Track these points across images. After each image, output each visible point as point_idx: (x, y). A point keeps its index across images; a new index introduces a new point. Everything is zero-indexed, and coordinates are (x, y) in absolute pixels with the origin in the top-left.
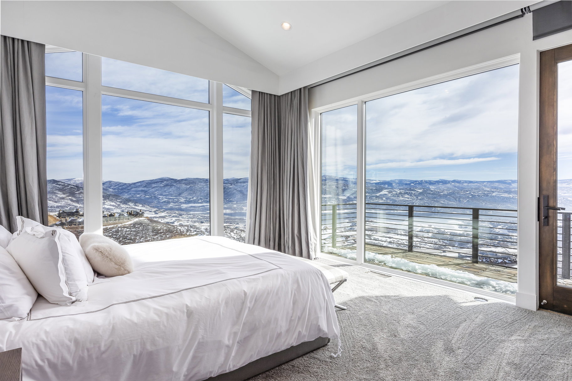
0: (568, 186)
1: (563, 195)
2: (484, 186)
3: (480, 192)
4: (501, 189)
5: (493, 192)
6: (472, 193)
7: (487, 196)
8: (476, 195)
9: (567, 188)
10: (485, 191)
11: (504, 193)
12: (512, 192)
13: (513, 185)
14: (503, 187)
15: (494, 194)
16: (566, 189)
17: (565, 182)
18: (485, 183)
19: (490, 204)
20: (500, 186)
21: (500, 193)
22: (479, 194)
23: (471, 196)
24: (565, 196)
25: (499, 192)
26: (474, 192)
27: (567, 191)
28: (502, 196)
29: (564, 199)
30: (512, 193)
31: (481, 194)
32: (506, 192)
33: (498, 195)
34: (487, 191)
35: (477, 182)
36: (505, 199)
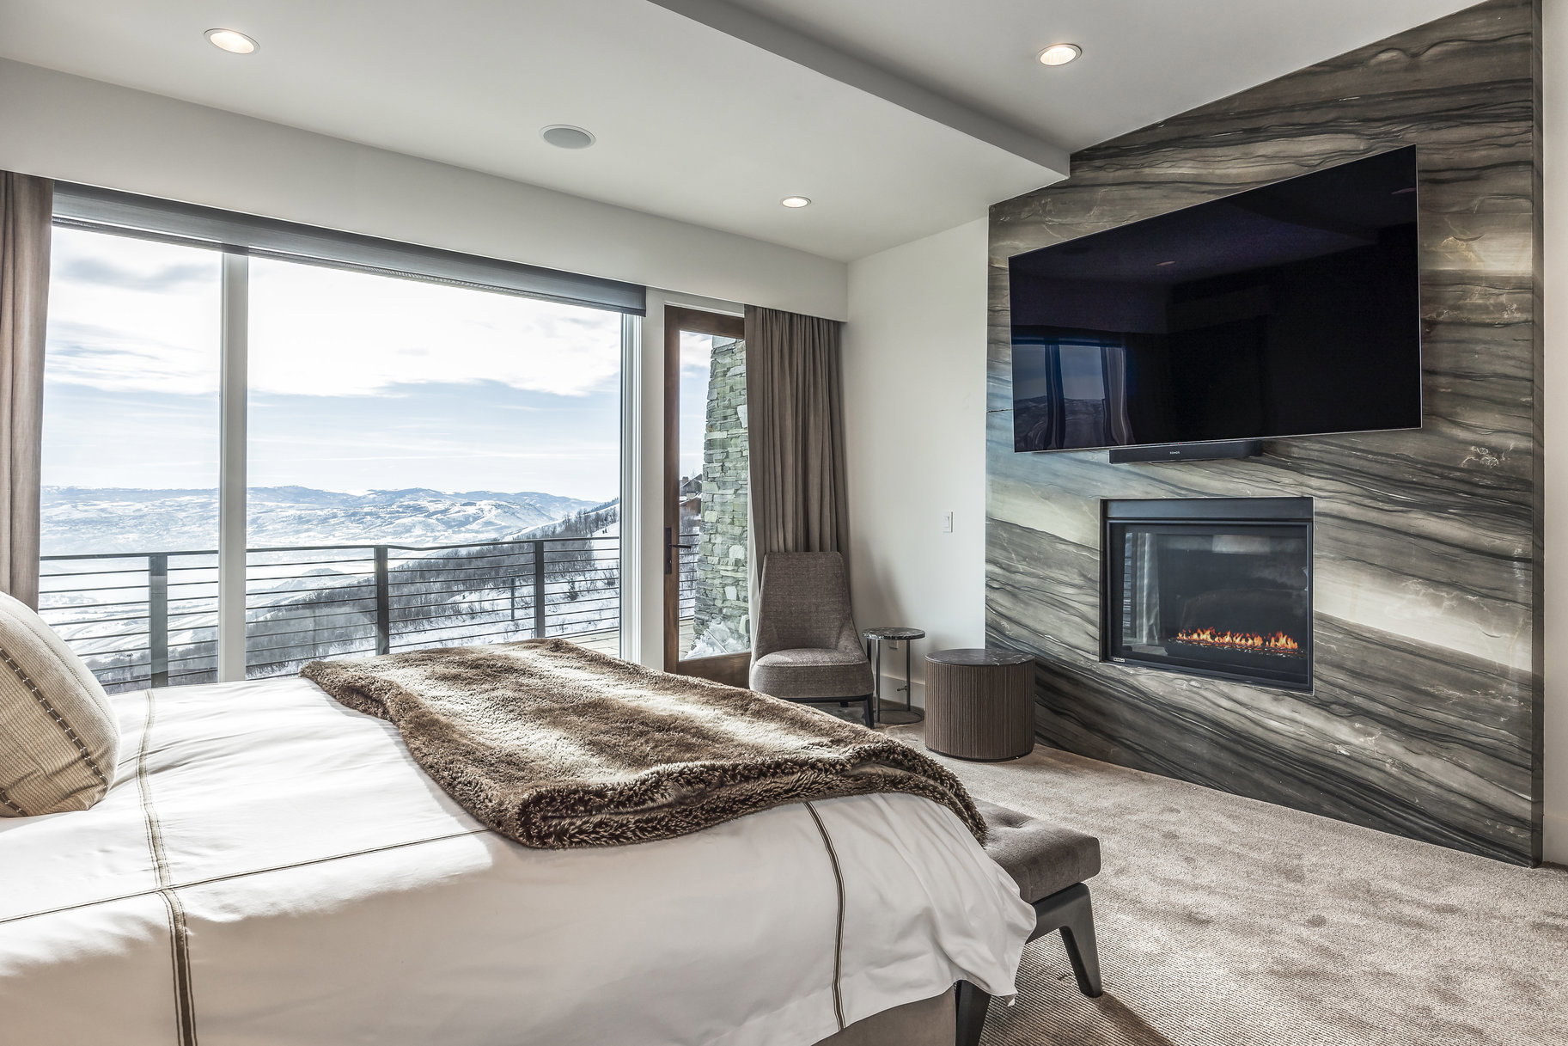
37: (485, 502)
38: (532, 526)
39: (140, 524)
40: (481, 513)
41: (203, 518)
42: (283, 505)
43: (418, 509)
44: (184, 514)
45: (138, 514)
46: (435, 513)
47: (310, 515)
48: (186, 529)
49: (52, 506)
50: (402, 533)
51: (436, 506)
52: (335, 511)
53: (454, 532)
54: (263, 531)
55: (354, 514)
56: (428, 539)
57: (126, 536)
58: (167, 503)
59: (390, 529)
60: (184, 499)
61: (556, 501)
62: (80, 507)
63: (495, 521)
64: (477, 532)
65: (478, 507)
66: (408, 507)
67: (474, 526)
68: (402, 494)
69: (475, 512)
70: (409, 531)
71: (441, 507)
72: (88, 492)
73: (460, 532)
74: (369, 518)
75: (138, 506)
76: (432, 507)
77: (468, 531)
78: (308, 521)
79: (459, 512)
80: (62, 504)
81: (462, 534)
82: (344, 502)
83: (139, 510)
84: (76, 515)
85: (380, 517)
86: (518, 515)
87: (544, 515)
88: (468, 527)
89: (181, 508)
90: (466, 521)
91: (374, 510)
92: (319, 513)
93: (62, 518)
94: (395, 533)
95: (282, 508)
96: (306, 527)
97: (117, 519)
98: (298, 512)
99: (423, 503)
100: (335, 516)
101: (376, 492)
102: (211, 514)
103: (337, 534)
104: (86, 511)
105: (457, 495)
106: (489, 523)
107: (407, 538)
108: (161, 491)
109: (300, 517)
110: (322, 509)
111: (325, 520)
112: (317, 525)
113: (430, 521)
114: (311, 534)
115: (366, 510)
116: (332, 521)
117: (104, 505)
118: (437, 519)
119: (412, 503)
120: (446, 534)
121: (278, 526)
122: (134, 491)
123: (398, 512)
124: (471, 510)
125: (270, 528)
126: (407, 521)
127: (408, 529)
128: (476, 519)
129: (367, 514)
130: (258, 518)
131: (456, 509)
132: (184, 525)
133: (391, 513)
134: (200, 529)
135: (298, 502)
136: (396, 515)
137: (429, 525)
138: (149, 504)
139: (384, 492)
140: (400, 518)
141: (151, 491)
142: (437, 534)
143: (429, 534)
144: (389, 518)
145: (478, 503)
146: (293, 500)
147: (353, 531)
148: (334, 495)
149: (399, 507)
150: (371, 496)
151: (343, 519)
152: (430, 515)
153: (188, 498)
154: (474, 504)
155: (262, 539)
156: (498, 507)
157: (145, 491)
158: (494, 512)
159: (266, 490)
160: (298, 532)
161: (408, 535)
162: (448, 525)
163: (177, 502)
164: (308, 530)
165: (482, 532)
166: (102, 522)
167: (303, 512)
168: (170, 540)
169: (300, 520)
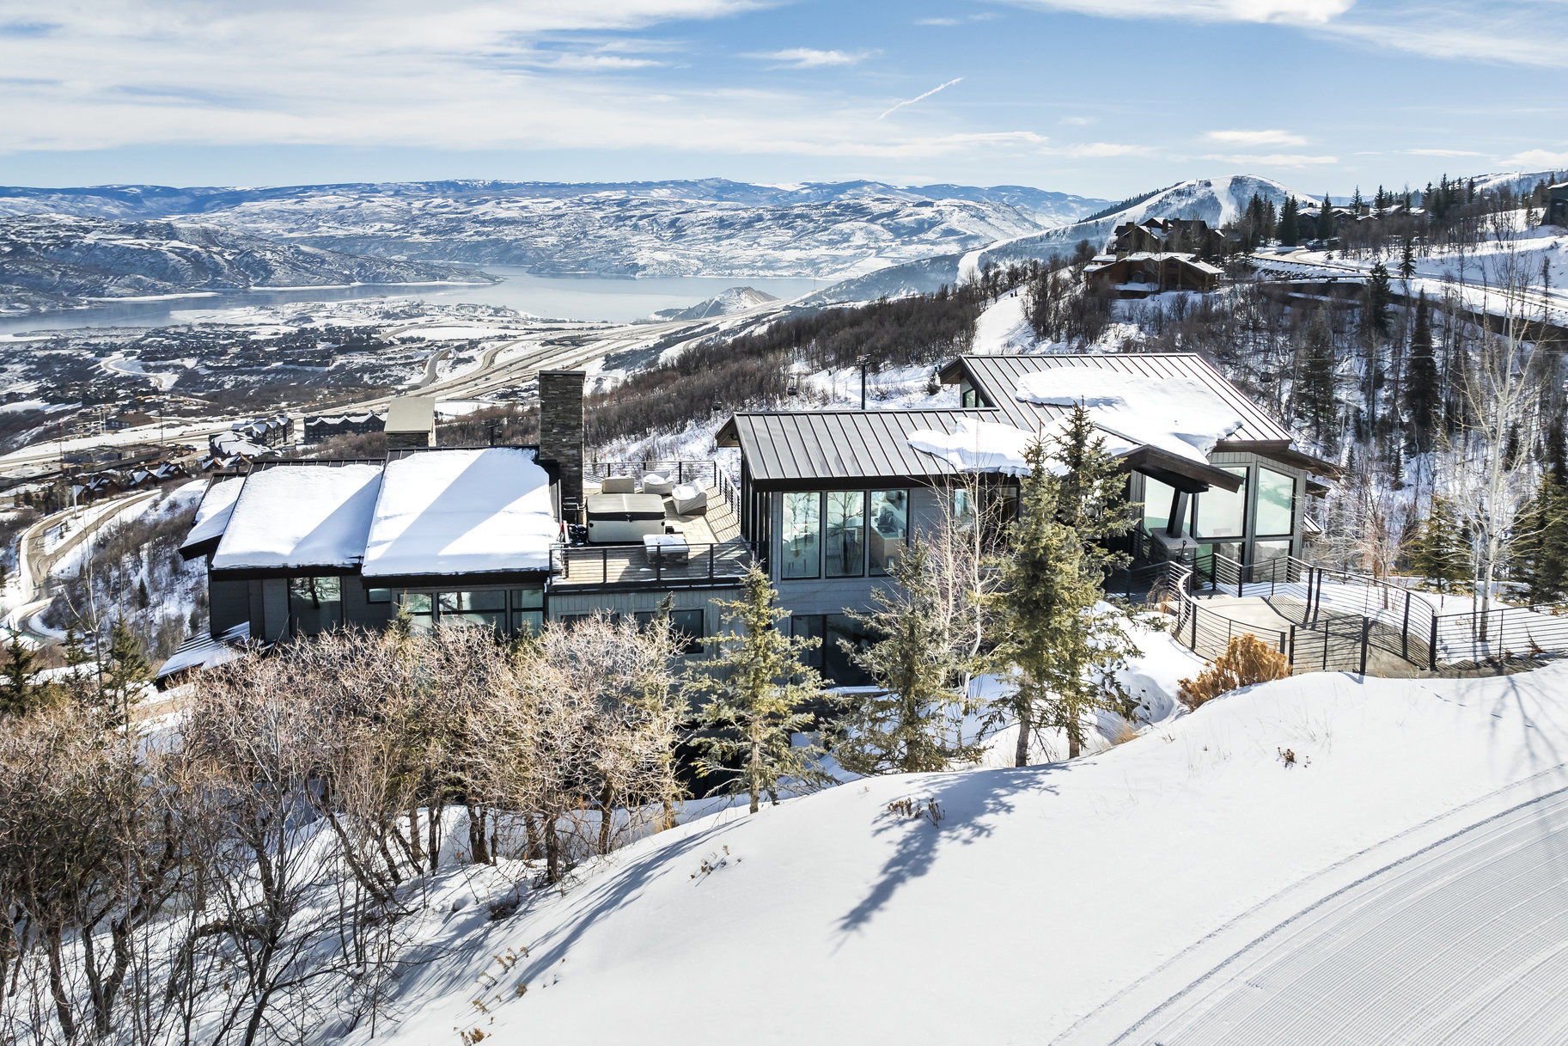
0: (297, 207)
1: (287, 235)
2: (53, 206)
3: (42, 233)
4: (110, 217)
5: (87, 230)
6: (13, 237)
7: (68, 245)
8: (26, 244)
9: (294, 213)
10: (58, 226)
11: (123, 232)
12: (147, 230)
13: (148, 203)
14: (115, 211)
15: (90, 239)
16: (294, 218)
17: (290, 196)
18: (54, 197)
19: (78, 277)
20: (105, 208)
21: (110, 233)
22: (37, 239)
23: (7, 249)
24: (293, 239)
25: (105, 232)
26: (18, 234)
27: (296, 222)
28: (116, 246)
29: (290, 247)
30: (146, 235)
31: (46, 238)
32: (127, 230)
33: (104, 244)
34: (65, 226)
35: (25, 192)
36: (127, 256)
37: (945, 201)
38: (1009, 236)
39: (559, 226)
40: (939, 218)
41: (619, 218)
42: (704, 202)
43: (859, 211)
44: (601, 214)
45: (557, 212)
46: (882, 216)
47: (732, 216)
48: (602, 232)
49: (479, 203)
50: (838, 242)
51: (882, 206)
52: (761, 211)
53: (904, 243)
54: (681, 237)
55: (783, 217)
56: (870, 251)
57: (545, 239)
58: (586, 200)
59: (824, 236)
60: (602, 195)
61: (1048, 199)
62: (504, 205)
63: (959, 229)
64: (933, 243)
65: (935, 209)
66: (848, 206)
67: (931, 235)
68: (842, 188)
69: (931, 215)
70: (847, 240)
71: (888, 208)
72: (510, 186)
73: (911, 242)
74: (799, 222)
75: (558, 203)
76: (877, 208)
77: (921, 241)
78: (731, 225)
79: (910, 215)
80: (487, 201)
81: (914, 246)
82: (773, 198)
83: (559, 208)
84: (502, 214)
85: (812, 220)
86: (990, 220)
87: (1026, 220)
88: (922, 236)
89: (598, 205)
90: (922, 226)
91: (806, 211)
92: (745, 215)
93: (487, 218)
94: (831, 243)
95: (703, 207)
96: (727, 232)
97: (536, 219)
98: (720, 214)
99: (865, 201)
100: (760, 219)
101: (811, 186)
102: (628, 214)
103: (763, 241)
104: (508, 209)
105: (912, 190)
106: (950, 232)
107: (844, 249)
108: (579, 185)
109: (721, 220)
110: (745, 210)
111: (749, 224)
112: (740, 230)
113: (875, 227)
114: (733, 241)
115: (796, 211)
116: (758, 225)
117: (525, 202)
118: (883, 225)
119: (852, 202)
120: (894, 244)
121: (698, 230)
122: (552, 186)
123: (834, 214)
124: (927, 213)
125: (689, 232)
126: (845, 227)
127: (846, 238)
128: (932, 224)
129: (798, 216)
130: (677, 219)
131: (908, 211)
132: (601, 227)
133: (826, 215)
134: (617, 233)
135: (721, 199)
136: (832, 218)
137: (872, 233)
138: (567, 201)
139: (820, 186)
140: (836, 222)
141: (569, 186)
142: (882, 244)
143: (872, 245)
144: (824, 222)
145: (938, 202)
146: (715, 196)
147: (780, 238)
148: (761, 189)
149: (837, 207)
150: (805, 192)
151: (769, 223)
152: (873, 220)
153: (606, 193)
154: (930, 204)
155: (681, 247)
156: (962, 208)
157: (564, 186)
158: (957, 215)
159: (685, 184)
160: (718, 239)
161: (846, 245)
162: (897, 231)
163: (594, 198)
164: (729, 237)
165: (940, 243)
166: (523, 223)
167: (725, 213)
168: (587, 245)
169: (722, 223)
